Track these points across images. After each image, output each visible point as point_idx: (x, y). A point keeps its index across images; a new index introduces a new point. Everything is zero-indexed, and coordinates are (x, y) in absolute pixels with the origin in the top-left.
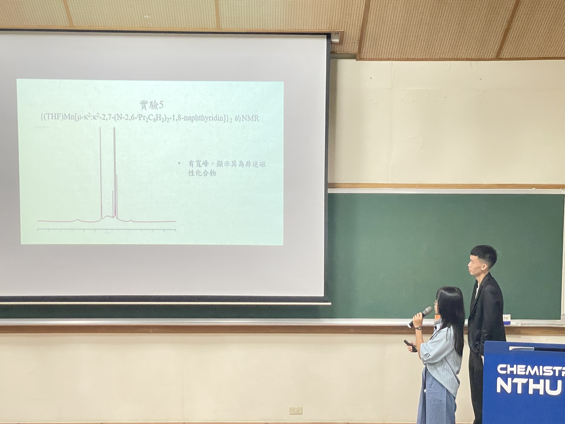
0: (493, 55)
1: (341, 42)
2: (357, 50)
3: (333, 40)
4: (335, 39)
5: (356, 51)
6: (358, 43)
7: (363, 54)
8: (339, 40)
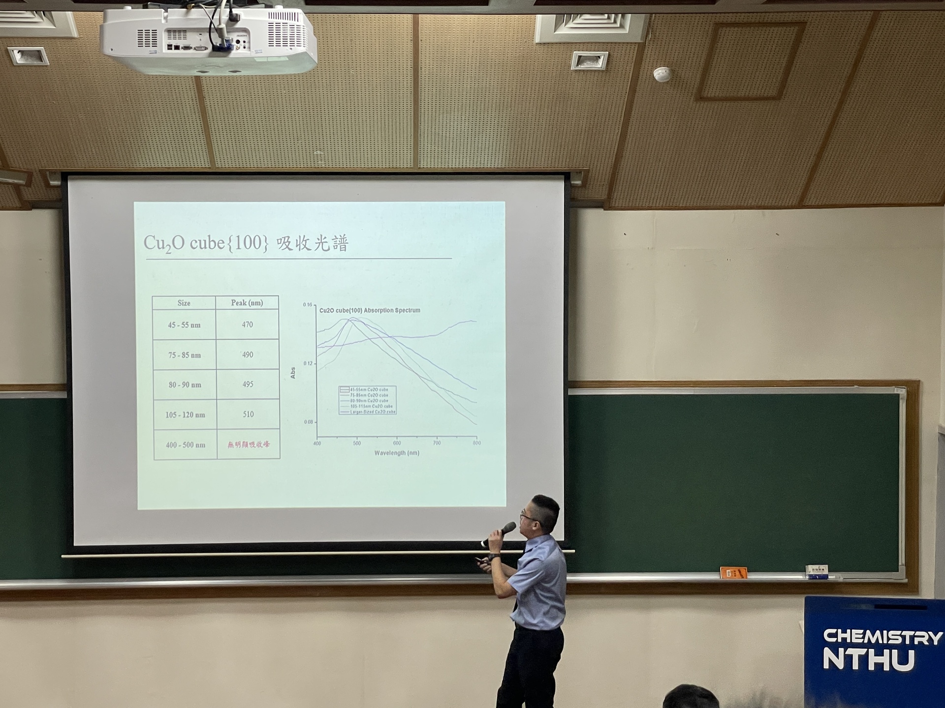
0: (794, 202)
1: (584, 185)
2: (606, 197)
3: (572, 182)
4: (575, 180)
5: (604, 197)
6: (607, 186)
7: (614, 200)
8: (582, 182)
